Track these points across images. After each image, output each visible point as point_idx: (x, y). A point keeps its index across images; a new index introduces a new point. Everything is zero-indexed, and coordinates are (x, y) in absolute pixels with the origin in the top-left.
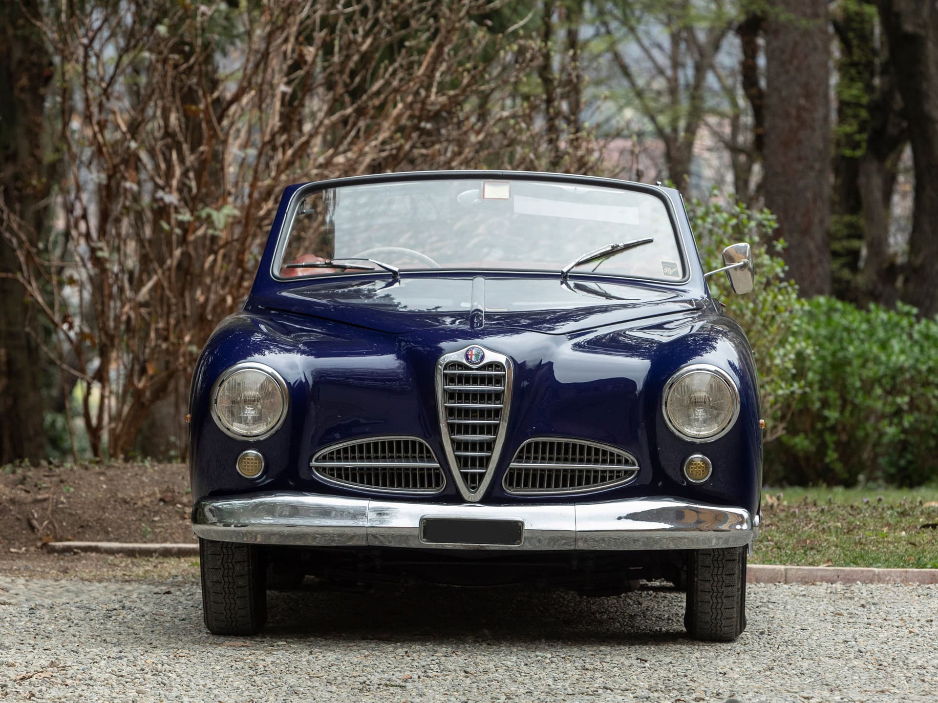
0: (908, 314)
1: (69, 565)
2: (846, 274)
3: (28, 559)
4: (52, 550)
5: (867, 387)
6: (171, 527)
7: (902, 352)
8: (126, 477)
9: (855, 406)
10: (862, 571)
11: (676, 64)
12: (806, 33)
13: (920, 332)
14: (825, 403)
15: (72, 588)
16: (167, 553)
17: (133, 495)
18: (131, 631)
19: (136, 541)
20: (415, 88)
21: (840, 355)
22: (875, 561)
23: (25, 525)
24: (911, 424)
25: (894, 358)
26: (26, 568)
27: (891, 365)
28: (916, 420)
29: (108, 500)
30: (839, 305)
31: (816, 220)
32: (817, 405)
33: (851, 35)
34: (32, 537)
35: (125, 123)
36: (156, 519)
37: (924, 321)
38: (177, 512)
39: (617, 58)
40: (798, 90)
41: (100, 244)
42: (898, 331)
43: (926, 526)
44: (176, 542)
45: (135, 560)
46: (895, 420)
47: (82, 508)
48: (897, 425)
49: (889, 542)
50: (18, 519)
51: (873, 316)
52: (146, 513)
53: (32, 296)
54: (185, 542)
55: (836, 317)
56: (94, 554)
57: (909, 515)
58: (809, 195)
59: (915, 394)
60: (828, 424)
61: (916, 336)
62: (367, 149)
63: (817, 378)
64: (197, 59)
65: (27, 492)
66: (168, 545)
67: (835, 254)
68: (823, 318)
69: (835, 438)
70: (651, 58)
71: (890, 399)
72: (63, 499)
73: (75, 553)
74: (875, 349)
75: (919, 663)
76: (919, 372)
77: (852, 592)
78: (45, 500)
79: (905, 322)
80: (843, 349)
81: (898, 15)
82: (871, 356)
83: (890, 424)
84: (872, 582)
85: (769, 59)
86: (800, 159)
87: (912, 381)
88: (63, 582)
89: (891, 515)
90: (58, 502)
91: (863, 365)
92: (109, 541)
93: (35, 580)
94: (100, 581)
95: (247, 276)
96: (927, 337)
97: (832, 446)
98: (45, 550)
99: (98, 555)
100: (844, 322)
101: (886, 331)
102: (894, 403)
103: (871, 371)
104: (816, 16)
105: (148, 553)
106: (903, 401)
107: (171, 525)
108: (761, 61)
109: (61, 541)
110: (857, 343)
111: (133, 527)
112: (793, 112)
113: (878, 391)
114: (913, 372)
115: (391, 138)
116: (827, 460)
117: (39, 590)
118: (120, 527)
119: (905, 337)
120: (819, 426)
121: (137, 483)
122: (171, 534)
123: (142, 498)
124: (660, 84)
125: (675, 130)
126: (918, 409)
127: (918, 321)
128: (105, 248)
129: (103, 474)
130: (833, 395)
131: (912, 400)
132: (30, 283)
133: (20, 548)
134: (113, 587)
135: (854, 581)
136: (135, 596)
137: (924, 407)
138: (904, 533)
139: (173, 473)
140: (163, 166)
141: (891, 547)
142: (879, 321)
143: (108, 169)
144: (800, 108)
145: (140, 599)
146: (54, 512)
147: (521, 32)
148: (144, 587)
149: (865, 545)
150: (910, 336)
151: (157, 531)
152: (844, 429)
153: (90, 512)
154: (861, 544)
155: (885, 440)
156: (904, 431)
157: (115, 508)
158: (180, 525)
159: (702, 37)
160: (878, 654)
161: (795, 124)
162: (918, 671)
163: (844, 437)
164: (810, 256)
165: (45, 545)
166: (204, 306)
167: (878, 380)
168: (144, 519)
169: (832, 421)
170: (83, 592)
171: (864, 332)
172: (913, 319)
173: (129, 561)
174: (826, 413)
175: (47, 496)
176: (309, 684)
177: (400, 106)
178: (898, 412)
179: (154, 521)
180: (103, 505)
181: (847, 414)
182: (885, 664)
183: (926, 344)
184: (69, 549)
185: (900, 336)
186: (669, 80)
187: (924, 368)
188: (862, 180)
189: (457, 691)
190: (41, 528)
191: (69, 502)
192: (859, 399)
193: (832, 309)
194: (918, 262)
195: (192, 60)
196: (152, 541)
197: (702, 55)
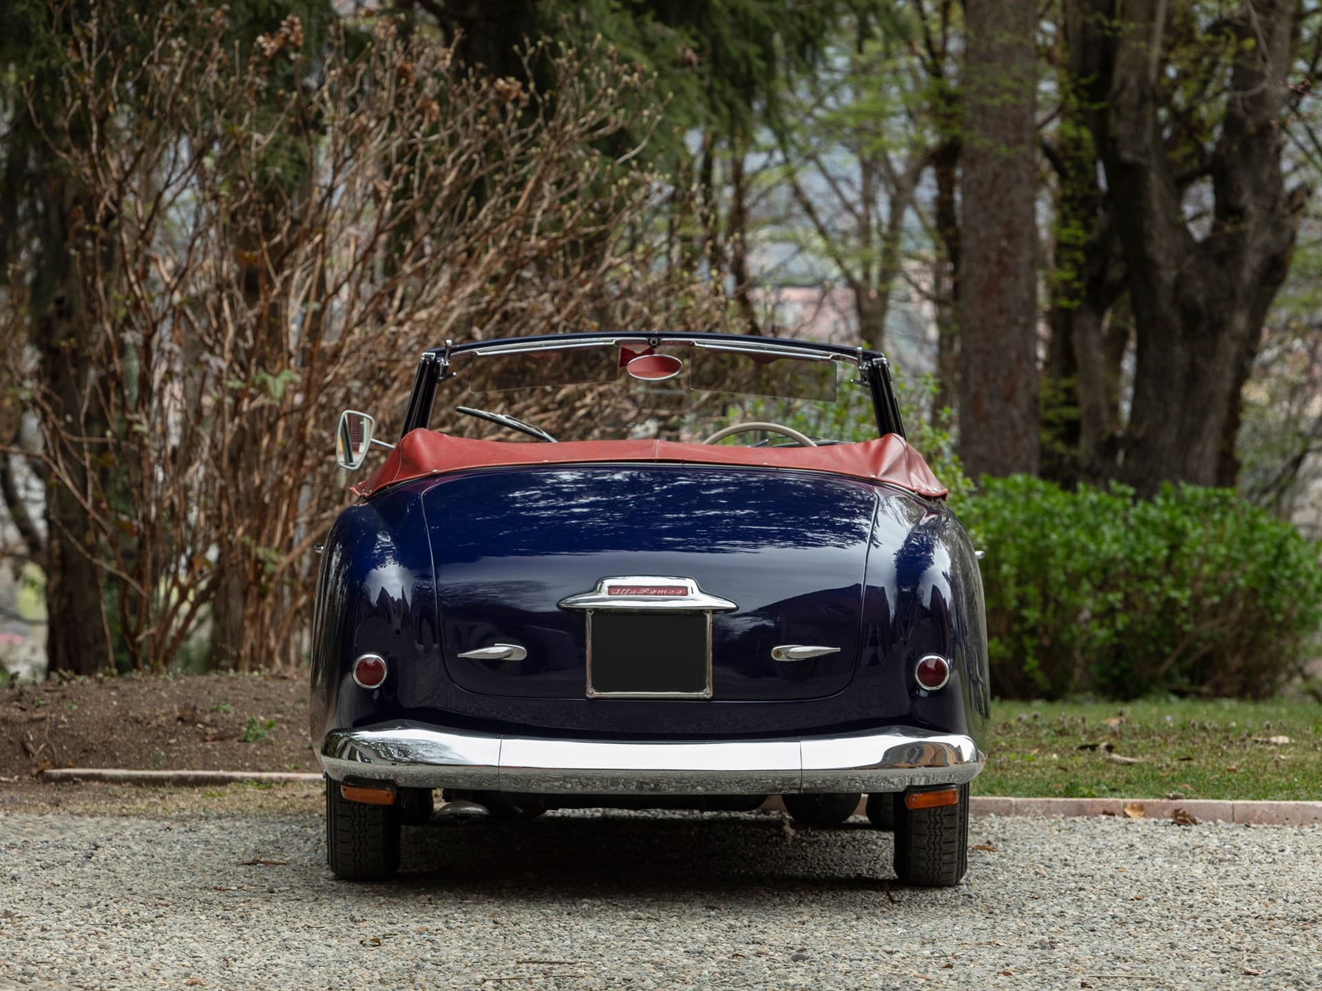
0: (1123, 495)
1: (62, 797)
2: (1060, 447)
3: (20, 790)
4: (48, 779)
5: (1073, 582)
6: (190, 750)
7: (1116, 540)
8: (142, 691)
9: (1059, 605)
10: (997, 802)
11: (868, 199)
12: (1008, 163)
13: (1136, 516)
14: (1023, 602)
15: (58, 824)
16: (181, 782)
17: (147, 713)
18: (112, 874)
19: (147, 768)
20: (510, 230)
21: (1041, 543)
22: (1014, 790)
23: (18, 748)
24: (1124, 624)
25: (1105, 547)
26: (12, 799)
27: (1102, 556)
28: (1132, 621)
29: (117, 720)
30: (1040, 485)
31: (1021, 384)
32: (1014, 603)
33: (1068, 164)
34: (28, 763)
35: (169, 272)
36: (172, 741)
37: (1141, 504)
38: (197, 733)
39: (797, 192)
40: (998, 230)
41: (137, 417)
42: (1109, 516)
43: (1083, 748)
44: (193, 769)
45: (140, 790)
46: (1107, 621)
47: (86, 729)
48: (1109, 627)
49: (1036, 767)
50: (10, 742)
51: (1080, 497)
52: (160, 735)
53: (58, 477)
54: (204, 769)
55: (1037, 497)
56: (96, 784)
57: (1068, 734)
58: (1013, 354)
59: (1130, 590)
60: (1026, 626)
61: (1132, 521)
62: (454, 302)
63: (1013, 571)
64: (250, 197)
65: (23, 709)
66: (184, 772)
67: (1048, 424)
68: (1021, 500)
69: (1035, 642)
70: (839, 193)
71: (1100, 595)
72: (63, 718)
73: (75, 783)
74: (1083, 538)
75: (1038, 910)
76: (1135, 564)
77: (981, 826)
78: (43, 719)
79: (1118, 504)
80: (1045, 536)
81: (1114, 141)
82: (1078, 545)
83: (1101, 626)
84: (1008, 814)
85: (964, 194)
86: (1001, 312)
87: (1127, 573)
88: (49, 816)
89: (1047, 735)
90: (58, 722)
91: (1069, 556)
92: (116, 767)
93: (16, 815)
94: (92, 816)
95: (308, 453)
96: (1144, 521)
97: (1031, 651)
98: (40, 779)
99: (102, 784)
100: (1046, 505)
101: (1096, 516)
102: (1105, 601)
103: (1078, 563)
104: (1020, 141)
105: (158, 782)
106: (1115, 598)
107: (190, 749)
108: (958, 197)
109: (60, 767)
110: (1061, 529)
111: (145, 751)
112: (993, 256)
113: (1086, 586)
114: (1128, 564)
115: (482, 288)
116: (1026, 668)
117: (17, 826)
118: (129, 751)
119: (1119, 522)
120: (1016, 627)
121: (154, 698)
122: (188, 760)
123: (157, 717)
124: (847, 222)
125: (867, 276)
126: (1134, 607)
127: (1135, 503)
128: (145, 421)
129: (116, 688)
130: (1032, 591)
131: (1127, 596)
132: (56, 463)
133: (12, 777)
134: (106, 822)
135: (987, 813)
136: (128, 833)
137: (1140, 604)
138: (1055, 756)
139: (199, 687)
140: (215, 323)
141: (1038, 772)
142: (1087, 504)
143: (147, 328)
144: (1001, 252)
145: (133, 836)
146: (51, 734)
147: (634, 163)
148: (144, 822)
149: (1007, 770)
150: (1125, 520)
151: (173, 755)
152: (1046, 632)
153: (95, 733)
154: (1002, 768)
155: (1096, 644)
156: (1118, 634)
157: (124, 729)
158: (200, 749)
159: (899, 168)
160: (991, 900)
161: (996, 270)
162: (1034, 920)
163: (1046, 642)
164: (1013, 426)
165: (41, 772)
166: (259, 489)
167: (1087, 574)
168: (158, 741)
169: (1032, 622)
170: (69, 828)
171: (1069, 516)
172: (1129, 501)
173: (134, 790)
174: (1025, 613)
175: (43, 714)
176: (307, 936)
177: (492, 251)
178: (1111, 611)
179: (169, 744)
180: (110, 724)
181: (1049, 613)
182: (997, 911)
183: (1143, 530)
184: (67, 778)
185: (1113, 521)
186: (859, 217)
187: (1140, 559)
188: (1076, 337)
189: (479, 945)
190: (37, 753)
191: (70, 722)
192: (1064, 595)
193: (1030, 489)
194: (1140, 433)
195: (245, 198)
196: (166, 768)
197: (899, 189)
